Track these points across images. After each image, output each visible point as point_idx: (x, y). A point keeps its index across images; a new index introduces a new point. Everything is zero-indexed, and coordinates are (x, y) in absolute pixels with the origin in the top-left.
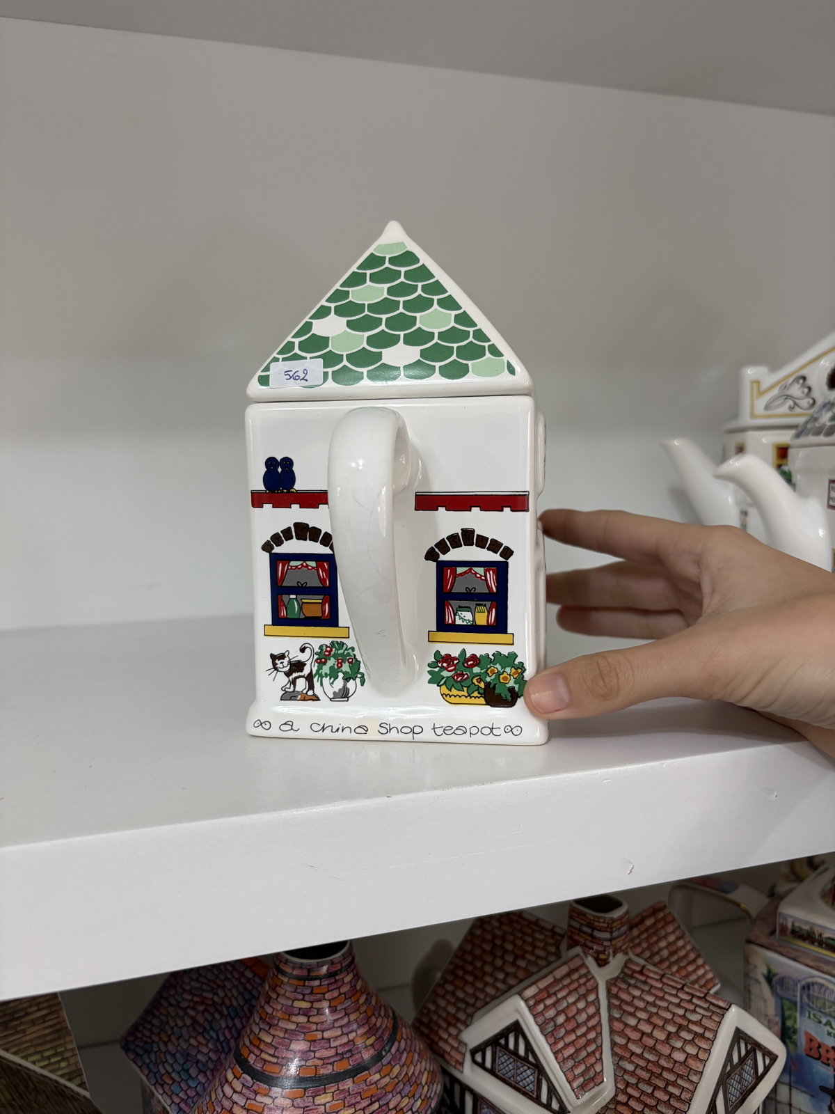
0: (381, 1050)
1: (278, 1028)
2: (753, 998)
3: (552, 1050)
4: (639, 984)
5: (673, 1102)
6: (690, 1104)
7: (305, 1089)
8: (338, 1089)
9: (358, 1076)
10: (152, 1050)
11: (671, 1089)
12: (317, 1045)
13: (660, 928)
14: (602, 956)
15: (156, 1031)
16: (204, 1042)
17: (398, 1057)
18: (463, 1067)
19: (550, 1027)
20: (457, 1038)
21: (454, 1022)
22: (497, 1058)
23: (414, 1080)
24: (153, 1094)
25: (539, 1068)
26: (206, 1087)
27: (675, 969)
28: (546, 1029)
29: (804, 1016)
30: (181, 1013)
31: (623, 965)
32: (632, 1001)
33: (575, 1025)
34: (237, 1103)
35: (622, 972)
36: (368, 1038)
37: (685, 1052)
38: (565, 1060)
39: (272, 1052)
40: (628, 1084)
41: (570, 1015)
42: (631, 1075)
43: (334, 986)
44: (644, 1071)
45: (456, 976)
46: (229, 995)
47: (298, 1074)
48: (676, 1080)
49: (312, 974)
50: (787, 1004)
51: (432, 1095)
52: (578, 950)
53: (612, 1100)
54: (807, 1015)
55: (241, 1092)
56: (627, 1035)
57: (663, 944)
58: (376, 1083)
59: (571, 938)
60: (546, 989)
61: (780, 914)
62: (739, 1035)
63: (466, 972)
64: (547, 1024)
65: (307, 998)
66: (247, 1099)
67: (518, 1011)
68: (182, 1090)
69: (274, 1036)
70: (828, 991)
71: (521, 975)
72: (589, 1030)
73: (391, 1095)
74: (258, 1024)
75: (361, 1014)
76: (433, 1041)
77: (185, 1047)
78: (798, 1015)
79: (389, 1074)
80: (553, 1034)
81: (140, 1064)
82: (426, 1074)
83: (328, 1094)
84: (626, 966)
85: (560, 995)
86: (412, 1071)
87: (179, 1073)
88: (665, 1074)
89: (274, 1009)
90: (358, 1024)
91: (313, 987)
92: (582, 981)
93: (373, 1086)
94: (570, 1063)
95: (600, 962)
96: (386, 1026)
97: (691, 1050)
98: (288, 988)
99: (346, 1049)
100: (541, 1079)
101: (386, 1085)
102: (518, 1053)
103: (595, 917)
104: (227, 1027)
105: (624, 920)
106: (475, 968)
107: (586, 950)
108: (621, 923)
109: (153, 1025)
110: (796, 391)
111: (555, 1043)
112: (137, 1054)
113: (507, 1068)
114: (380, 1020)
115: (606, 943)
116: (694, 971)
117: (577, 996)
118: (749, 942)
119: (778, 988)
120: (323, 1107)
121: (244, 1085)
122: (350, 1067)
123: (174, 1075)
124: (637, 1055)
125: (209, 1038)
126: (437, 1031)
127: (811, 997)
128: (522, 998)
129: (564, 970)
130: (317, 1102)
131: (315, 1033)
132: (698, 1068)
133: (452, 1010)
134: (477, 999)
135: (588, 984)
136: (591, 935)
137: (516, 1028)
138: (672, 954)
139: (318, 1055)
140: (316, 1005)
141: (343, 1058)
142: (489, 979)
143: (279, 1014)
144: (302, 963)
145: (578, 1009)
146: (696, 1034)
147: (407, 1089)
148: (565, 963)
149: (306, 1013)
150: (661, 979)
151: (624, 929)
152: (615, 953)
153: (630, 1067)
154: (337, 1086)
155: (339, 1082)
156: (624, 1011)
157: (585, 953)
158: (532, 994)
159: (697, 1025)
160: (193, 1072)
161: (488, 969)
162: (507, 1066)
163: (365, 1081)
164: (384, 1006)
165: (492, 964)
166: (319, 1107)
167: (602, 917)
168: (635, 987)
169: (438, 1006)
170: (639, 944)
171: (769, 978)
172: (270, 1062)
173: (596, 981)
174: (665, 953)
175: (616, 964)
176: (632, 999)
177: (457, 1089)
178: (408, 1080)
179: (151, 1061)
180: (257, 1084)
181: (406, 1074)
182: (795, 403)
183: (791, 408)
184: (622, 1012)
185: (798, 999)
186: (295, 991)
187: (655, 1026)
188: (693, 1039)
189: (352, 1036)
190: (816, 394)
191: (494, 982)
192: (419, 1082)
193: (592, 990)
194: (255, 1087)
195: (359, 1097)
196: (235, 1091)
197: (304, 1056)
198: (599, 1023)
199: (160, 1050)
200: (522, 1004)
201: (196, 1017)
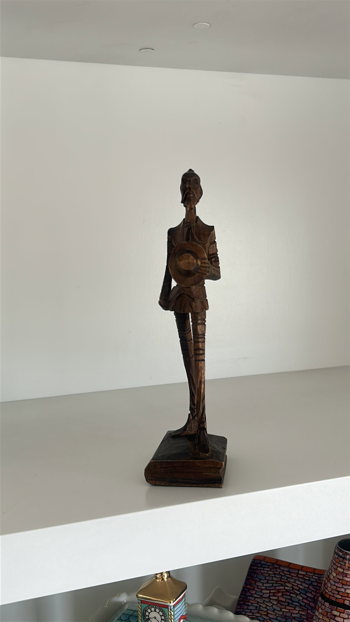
16: (293, 609)
46: (295, 584)
74: (342, 587)
77: (281, 614)
125: (294, 606)
201: (279, 599)
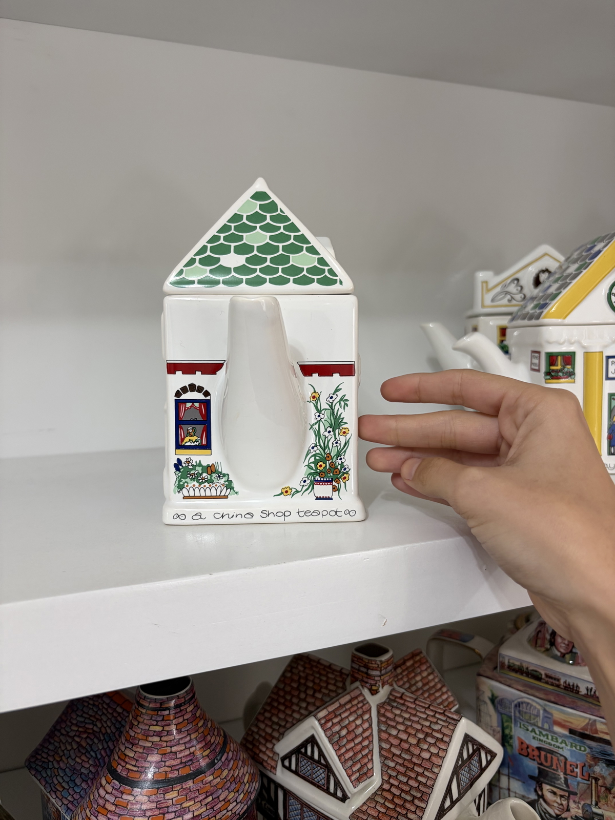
0: (214, 759)
1: (139, 746)
2: (482, 714)
3: (337, 754)
4: (399, 706)
5: (421, 788)
6: (433, 789)
7: (158, 789)
8: (182, 788)
9: (197, 778)
10: (48, 767)
11: (420, 778)
12: (167, 757)
13: (417, 667)
14: (374, 688)
15: (51, 753)
16: (86, 760)
17: (227, 764)
18: (276, 770)
19: (336, 738)
20: (272, 750)
21: (270, 739)
22: (299, 763)
23: (238, 780)
24: (49, 799)
25: (328, 768)
26: (87, 792)
27: (426, 695)
28: (333, 740)
29: (517, 726)
30: (70, 740)
31: (389, 693)
32: (395, 717)
33: (354, 736)
34: (108, 801)
35: (388, 698)
36: (204, 751)
37: (430, 752)
38: (346, 760)
39: (134, 763)
40: (390, 776)
41: (350, 730)
42: (393, 770)
43: (180, 715)
44: (402, 766)
45: (273, 707)
46: (105, 725)
47: (153, 778)
48: (423, 772)
49: (163, 706)
50: (505, 718)
51: (252, 791)
52: (357, 684)
53: (379, 788)
54: (519, 725)
55: (111, 793)
56: (390, 742)
57: (418, 678)
58: (210, 782)
59: (353, 676)
60: (334, 711)
61: (500, 654)
62: (467, 739)
63: (279, 703)
64: (333, 736)
65: (159, 723)
66: (116, 797)
67: (313, 728)
68: (70, 794)
69: (135, 752)
70: (532, 708)
71: (318, 704)
72: (364, 739)
73: (221, 790)
74: (124, 744)
75: (199, 734)
76: (255, 753)
77: (72, 764)
78: (513, 726)
79: (219, 776)
80: (338, 743)
81: (39, 778)
82: (247, 775)
83: (175, 792)
84: (390, 694)
85: (343, 716)
86: (237, 773)
87: (68, 782)
88: (416, 769)
89: (135, 732)
90: (197, 741)
91: (164, 716)
92: (360, 705)
93: (207, 785)
94: (350, 763)
95: (372, 691)
96: (218, 742)
97: (434, 750)
98: (146, 717)
99: (188, 759)
100: (330, 776)
101: (217, 784)
102: (314, 758)
103: (369, 660)
104: (103, 748)
105: (389, 662)
106: (286, 700)
107: (363, 684)
108: (387, 664)
109: (49, 750)
110: (513, 288)
111: (339, 749)
112: (37, 770)
113: (306, 769)
114: (213, 738)
115: (376, 678)
116: (440, 696)
117: (356, 716)
118: (479, 675)
119: (499, 707)
120: (171, 801)
121: (113, 788)
122: (191, 772)
123: (64, 784)
124: (398, 756)
125: (90, 757)
126: (258, 746)
127: (521, 712)
128: (316, 719)
129: (347, 698)
130: (167, 798)
131: (165, 748)
132: (439, 762)
133: (269, 730)
134: (287, 722)
135: (364, 708)
136: (367, 673)
137: (312, 740)
138: (424, 685)
139: (167, 764)
140: (166, 728)
141: (186, 765)
142: (295, 708)
143: (140, 736)
144: (156, 699)
145: (356, 725)
146: (437, 738)
147: (233, 786)
148: (348, 693)
149: (159, 734)
150: (414, 702)
151: (390, 668)
152: (383, 686)
153: (392, 764)
154: (181, 786)
155: (182, 782)
156: (389, 725)
157: (363, 686)
158: (324, 715)
159: (438, 733)
160: (78, 781)
161: (295, 700)
162: (306, 767)
163: (202, 781)
164: (217, 728)
165: (298, 697)
166: (168, 801)
167: (374, 660)
168: (397, 708)
169: (259, 728)
170: (402, 679)
171: (493, 699)
172: (132, 770)
173: (370, 705)
174: (420, 684)
175: (384, 692)
176: (394, 716)
177: (272, 786)
178: (234, 780)
179: (48, 775)
180: (123, 787)
181: (233, 775)
182: (512, 297)
183: (510, 301)
184: (387, 726)
185: (513, 714)
186: (151, 719)
187: (409, 734)
188: (435, 742)
189: (192, 750)
190: (526, 291)
191: (299, 709)
192: (242, 781)
193: (366, 711)
194: (122, 789)
195: (198, 793)
196: (107, 793)
197: (158, 765)
198: (371, 734)
199: (54, 767)
200: (317, 723)
201: (81, 743)
